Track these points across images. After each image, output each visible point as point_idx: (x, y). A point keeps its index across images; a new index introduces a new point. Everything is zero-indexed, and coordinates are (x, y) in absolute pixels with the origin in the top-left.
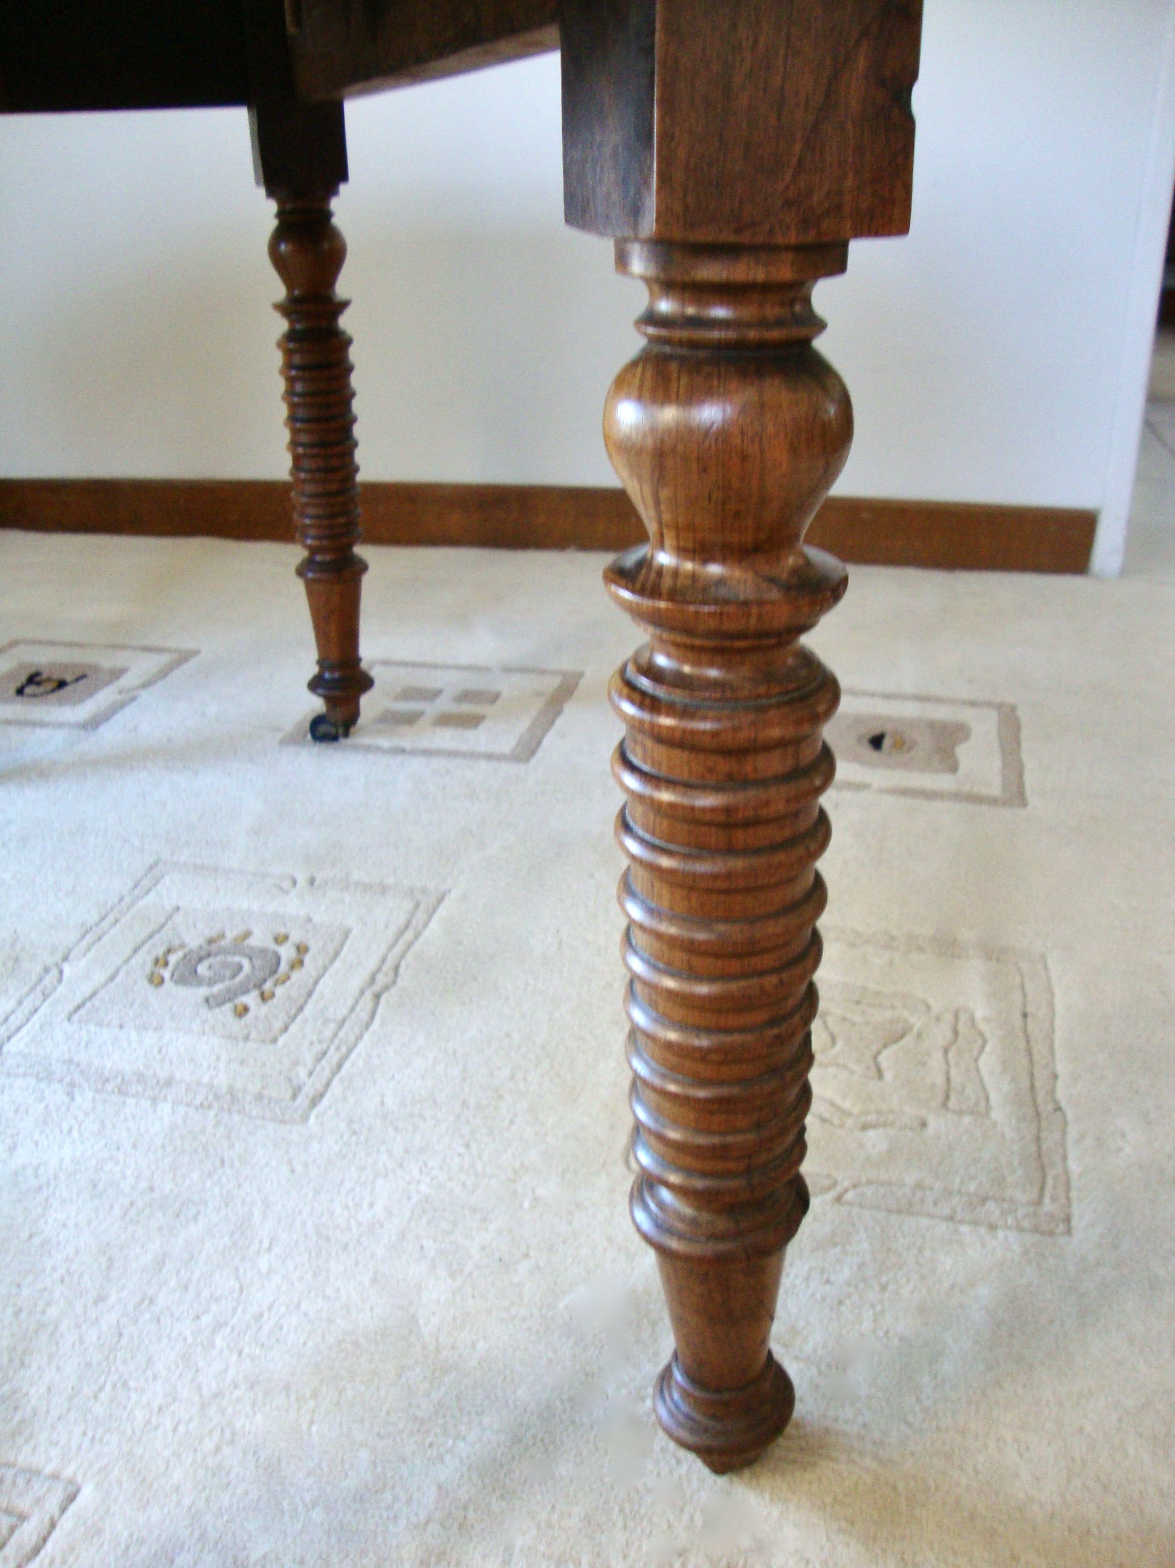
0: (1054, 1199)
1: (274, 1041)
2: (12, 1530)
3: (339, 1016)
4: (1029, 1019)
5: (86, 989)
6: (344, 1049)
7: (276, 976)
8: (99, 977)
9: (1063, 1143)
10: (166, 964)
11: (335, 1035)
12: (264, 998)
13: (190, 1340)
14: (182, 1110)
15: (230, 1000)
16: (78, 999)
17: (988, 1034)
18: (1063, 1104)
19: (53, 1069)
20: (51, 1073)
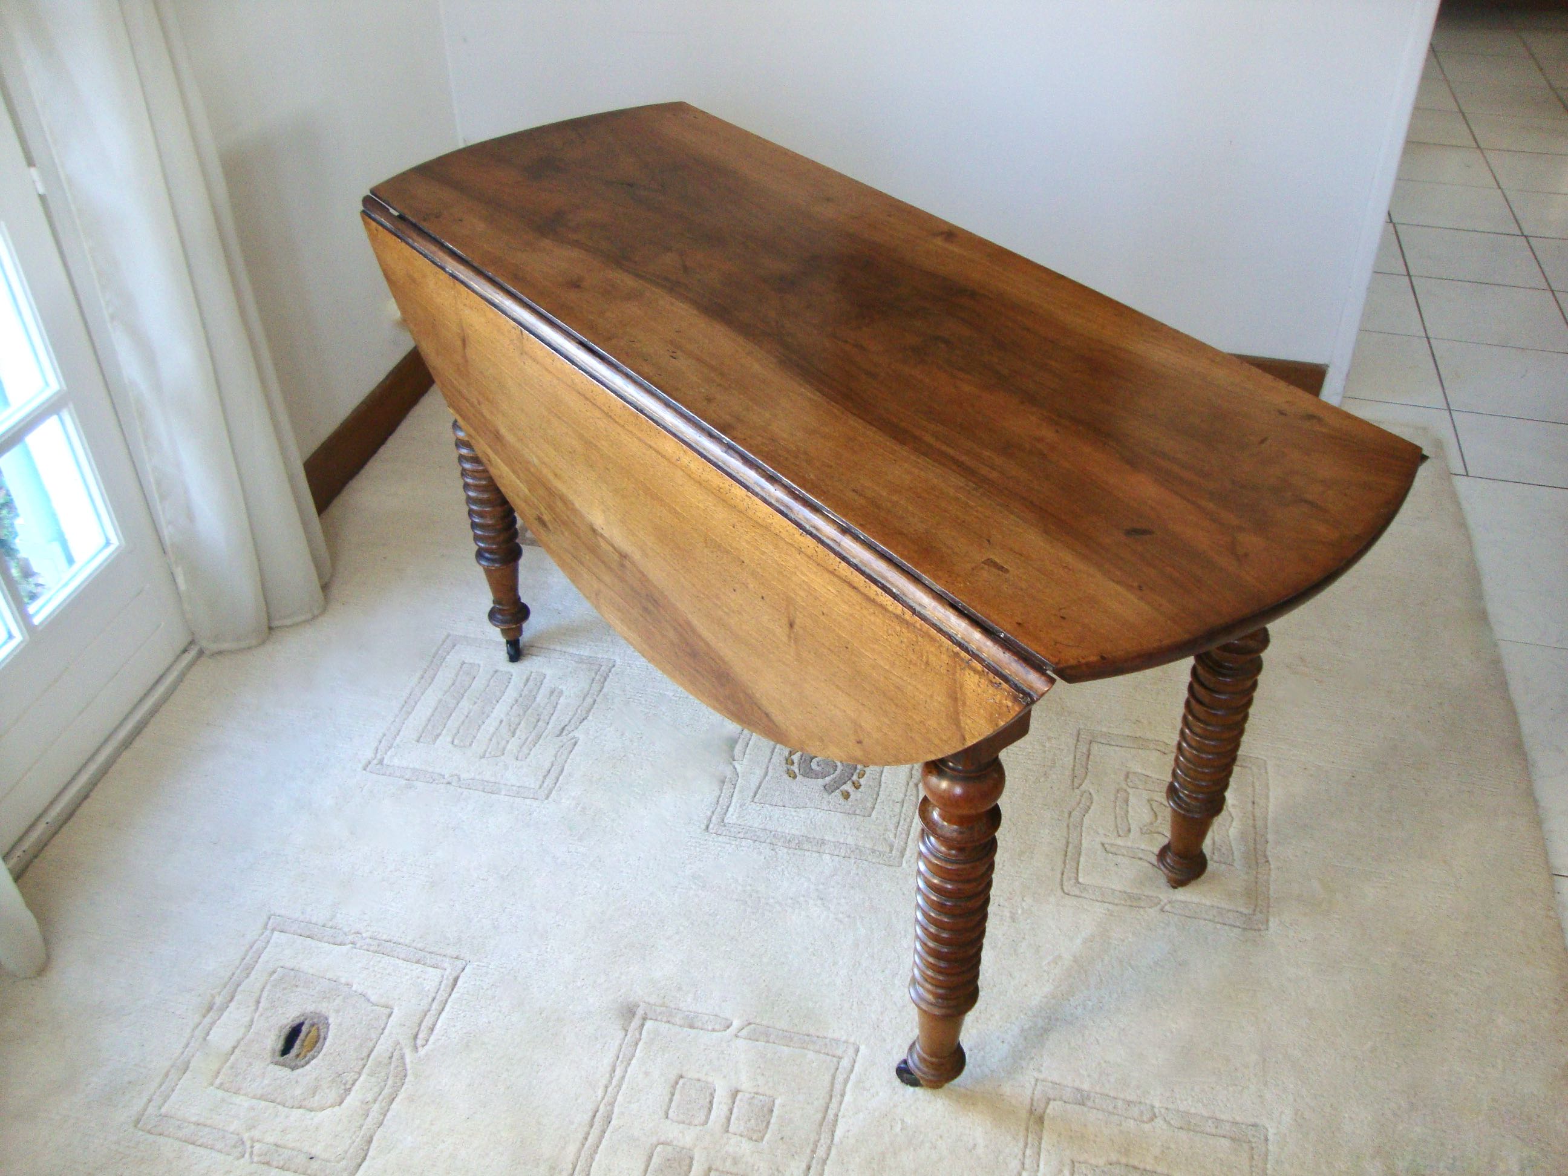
1: (870, 816)
3: (900, 800)
4: (1256, 805)
5: (754, 781)
6: (908, 820)
7: (858, 771)
8: (759, 772)
9: (1268, 881)
10: (793, 763)
11: (901, 812)
12: (857, 786)
13: (884, 982)
14: (837, 859)
15: (838, 788)
16: (753, 787)
17: (1234, 815)
18: (1270, 859)
19: (758, 834)
20: (758, 837)
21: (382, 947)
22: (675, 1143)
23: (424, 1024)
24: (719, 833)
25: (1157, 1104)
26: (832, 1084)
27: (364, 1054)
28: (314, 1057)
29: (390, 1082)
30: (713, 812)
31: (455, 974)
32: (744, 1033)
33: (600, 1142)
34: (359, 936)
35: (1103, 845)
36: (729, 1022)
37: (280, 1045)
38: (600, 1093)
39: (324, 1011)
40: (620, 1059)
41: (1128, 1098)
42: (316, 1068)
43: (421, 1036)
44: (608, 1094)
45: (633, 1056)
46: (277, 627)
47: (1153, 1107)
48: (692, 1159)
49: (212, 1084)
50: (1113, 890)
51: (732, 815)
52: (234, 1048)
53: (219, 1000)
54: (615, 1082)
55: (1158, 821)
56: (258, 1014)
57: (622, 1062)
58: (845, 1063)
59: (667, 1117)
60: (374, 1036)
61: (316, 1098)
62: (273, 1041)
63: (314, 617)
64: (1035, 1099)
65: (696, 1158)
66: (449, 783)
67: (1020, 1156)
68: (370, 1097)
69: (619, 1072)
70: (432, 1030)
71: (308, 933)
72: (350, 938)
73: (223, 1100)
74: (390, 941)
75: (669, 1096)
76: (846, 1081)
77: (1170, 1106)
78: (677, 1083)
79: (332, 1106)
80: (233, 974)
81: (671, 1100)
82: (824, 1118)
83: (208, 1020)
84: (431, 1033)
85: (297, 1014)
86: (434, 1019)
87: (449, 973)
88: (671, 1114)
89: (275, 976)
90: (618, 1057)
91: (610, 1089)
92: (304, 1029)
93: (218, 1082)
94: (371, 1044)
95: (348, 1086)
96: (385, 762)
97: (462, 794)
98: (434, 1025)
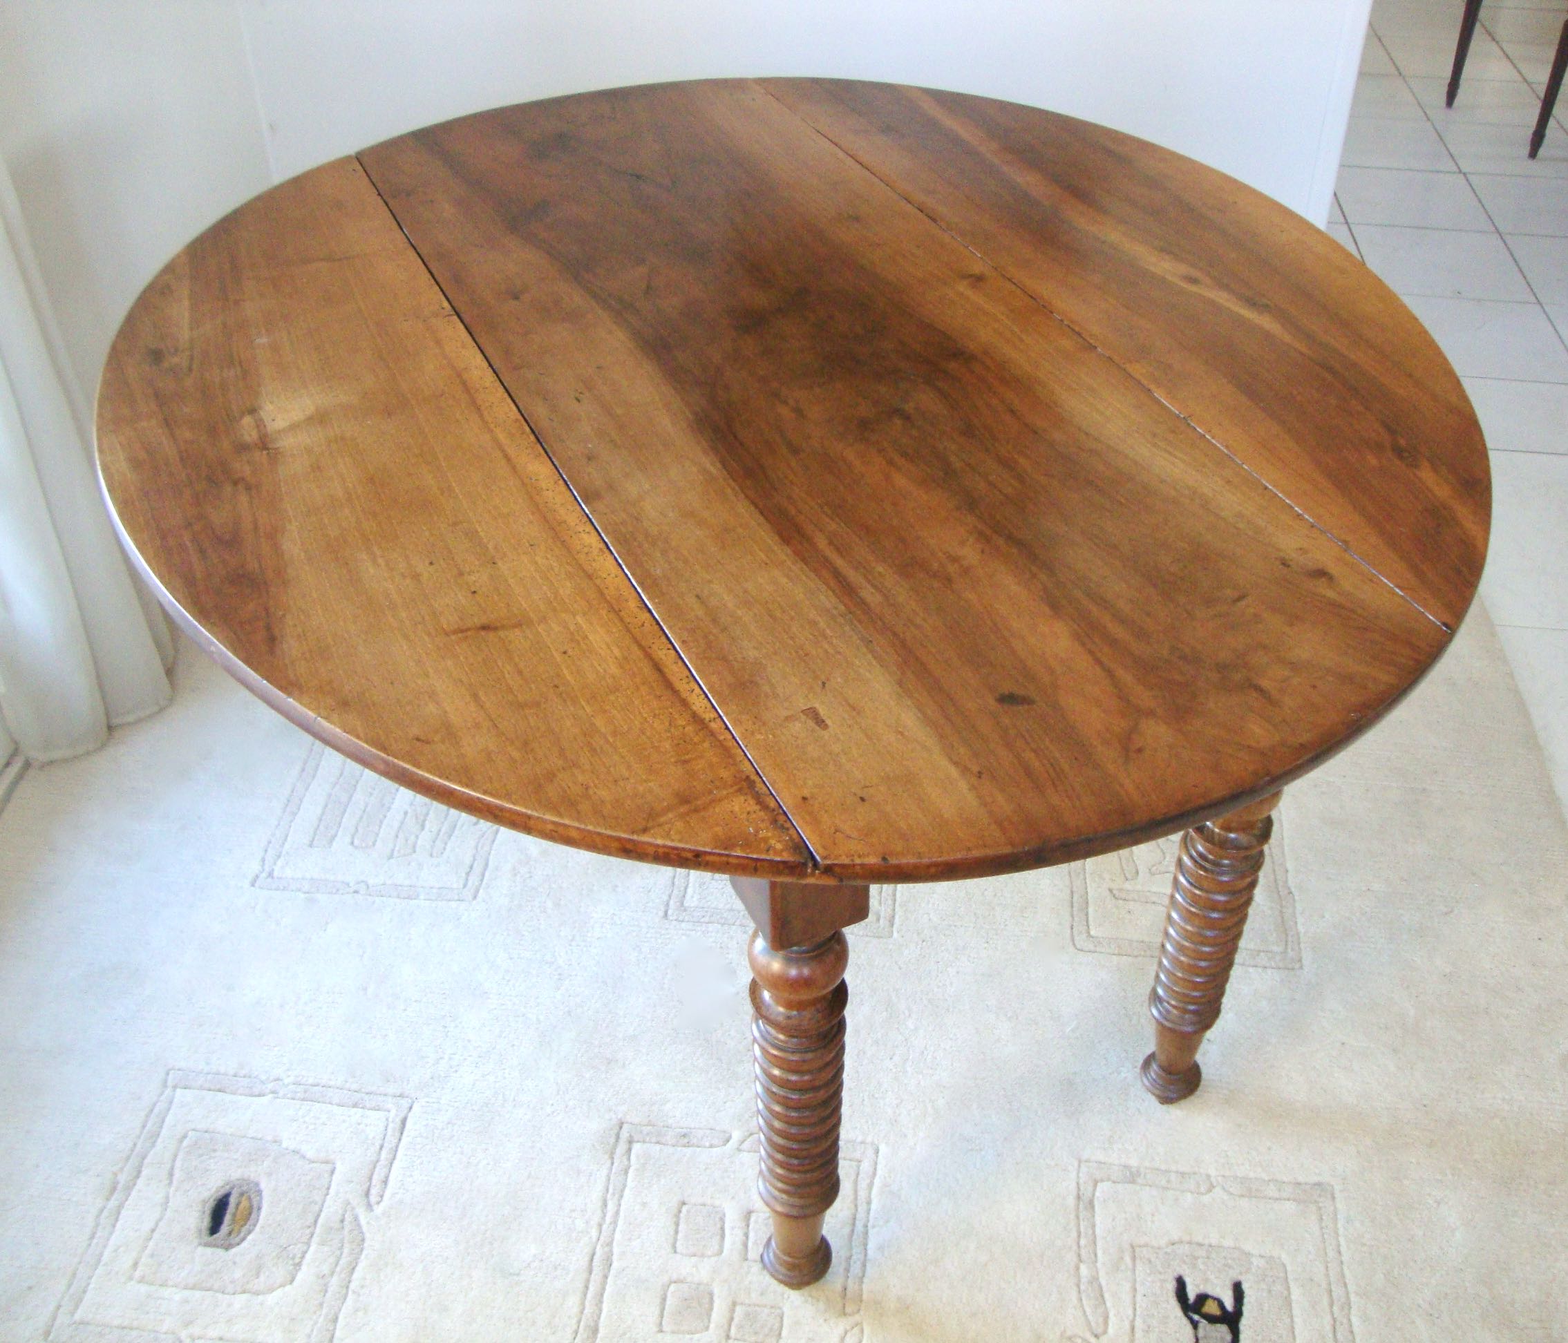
0: (1293, 950)
2: (858, 1167)
9: (1294, 913)
18: (1293, 890)
19: (725, 915)
20: (726, 919)
21: (309, 1094)
22: (689, 1280)
23: (375, 1177)
24: (681, 918)
25: (1213, 1172)
26: (856, 1192)
27: (311, 1219)
28: (249, 1232)
29: (346, 1251)
30: (670, 896)
31: (402, 1115)
32: (746, 1145)
33: (604, 1289)
34: (281, 1083)
35: (1111, 890)
36: (727, 1135)
37: (206, 1222)
38: (594, 1233)
39: (253, 1176)
40: (611, 1191)
41: (1181, 1169)
42: (253, 1243)
43: (373, 1191)
44: (604, 1233)
45: (625, 1186)
46: (122, 726)
47: (1208, 1176)
48: (711, 1295)
49: (131, 1278)
50: (1131, 941)
51: (692, 897)
52: (153, 1231)
53: (122, 1178)
54: (608, 1219)
55: (1167, 859)
56: (173, 1189)
57: (614, 1194)
58: (866, 1166)
59: (675, 1252)
60: (318, 1198)
61: (262, 1278)
62: (198, 1218)
63: (162, 710)
64: (1081, 1181)
65: (716, 1291)
66: (356, 892)
67: (1075, 1247)
68: (325, 1269)
69: (611, 1207)
70: (385, 1182)
71: (218, 1087)
72: (270, 1086)
73: (149, 1296)
74: (317, 1085)
75: (673, 1227)
76: (871, 1185)
77: (1227, 1173)
78: (680, 1212)
79: (282, 1285)
80: (135, 1145)
81: (677, 1232)
82: (853, 1231)
83: (113, 1203)
84: (385, 1188)
85: (220, 1183)
86: (385, 1170)
87: (394, 1115)
88: (679, 1248)
89: (185, 1143)
90: (607, 1190)
91: (605, 1227)
92: (233, 1201)
93: (138, 1274)
94: (317, 1208)
95: (297, 1260)
96: (276, 874)
97: (374, 902)
98: (387, 1177)
